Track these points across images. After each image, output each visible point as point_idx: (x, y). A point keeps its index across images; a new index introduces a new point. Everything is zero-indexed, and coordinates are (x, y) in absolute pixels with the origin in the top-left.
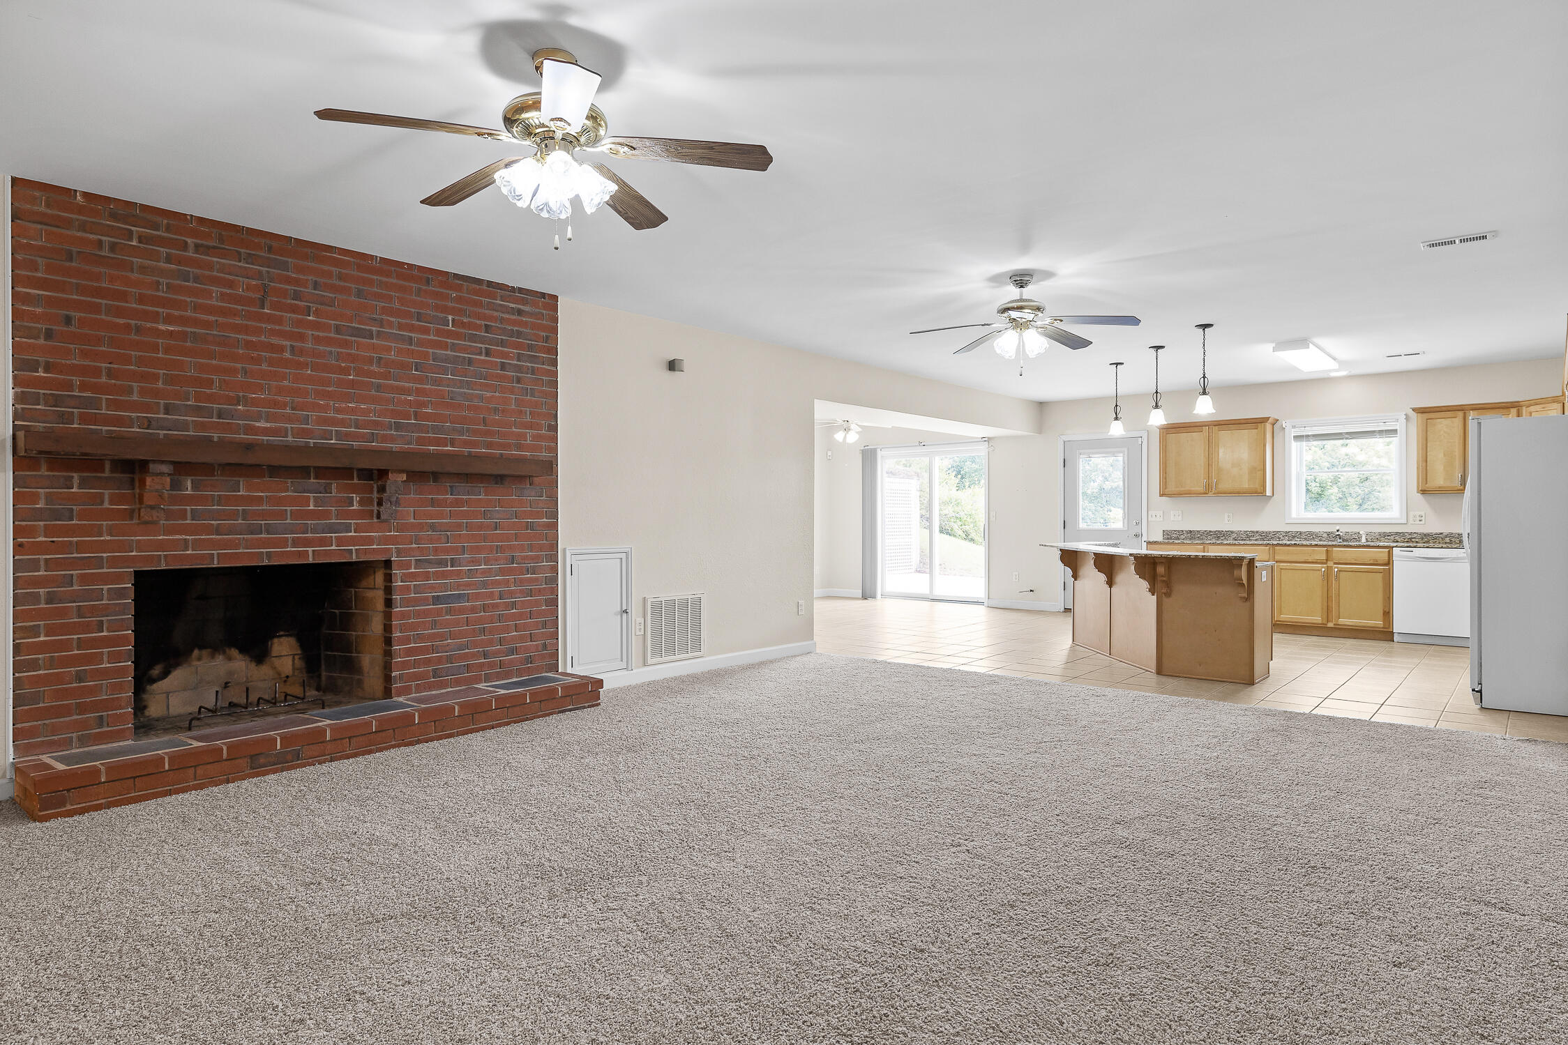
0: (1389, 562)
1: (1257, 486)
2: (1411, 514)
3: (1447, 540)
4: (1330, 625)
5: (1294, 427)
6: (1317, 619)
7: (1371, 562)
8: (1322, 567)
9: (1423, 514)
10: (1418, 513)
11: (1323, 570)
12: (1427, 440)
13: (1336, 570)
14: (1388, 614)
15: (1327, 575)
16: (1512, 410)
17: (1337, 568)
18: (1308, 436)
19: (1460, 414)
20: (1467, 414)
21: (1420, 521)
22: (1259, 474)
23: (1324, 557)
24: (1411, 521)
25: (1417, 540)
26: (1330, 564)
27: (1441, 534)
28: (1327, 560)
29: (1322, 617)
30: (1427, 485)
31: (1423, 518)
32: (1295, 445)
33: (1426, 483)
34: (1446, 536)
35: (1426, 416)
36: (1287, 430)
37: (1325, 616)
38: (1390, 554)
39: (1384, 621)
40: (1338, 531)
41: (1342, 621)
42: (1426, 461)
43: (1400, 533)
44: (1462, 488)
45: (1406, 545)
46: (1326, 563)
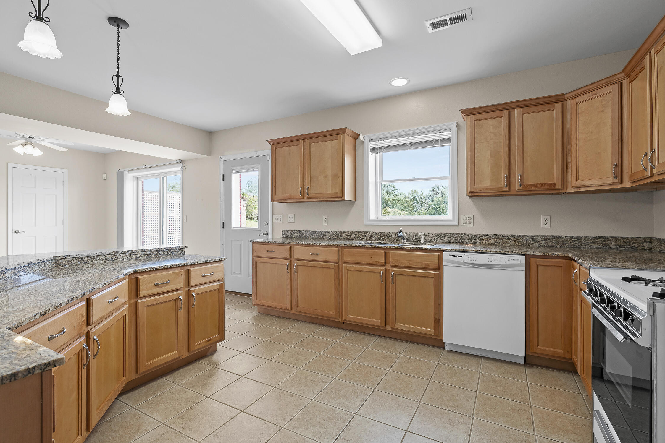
0: (439, 267)
1: (338, 191)
2: (462, 216)
3: (492, 241)
4: (388, 328)
5: (371, 140)
6: (377, 322)
7: (423, 266)
8: (381, 270)
9: (471, 216)
10: (468, 216)
11: (382, 272)
12: (475, 142)
13: (392, 273)
14: (438, 322)
15: (385, 278)
16: (556, 104)
17: (393, 271)
18: (381, 148)
19: (506, 113)
20: (512, 113)
21: (469, 223)
22: (339, 180)
23: (382, 260)
24: (462, 224)
25: (467, 241)
26: (388, 266)
27: (488, 235)
28: (385, 263)
29: (381, 320)
30: (475, 187)
31: (472, 221)
32: (372, 158)
33: (475, 185)
34: (492, 238)
35: (474, 117)
36: (365, 143)
37: (384, 319)
38: (440, 258)
39: (435, 329)
40: (400, 232)
41: (399, 325)
42: (474, 163)
43: (453, 234)
44: (507, 189)
45: (457, 247)
46: (384, 266)
